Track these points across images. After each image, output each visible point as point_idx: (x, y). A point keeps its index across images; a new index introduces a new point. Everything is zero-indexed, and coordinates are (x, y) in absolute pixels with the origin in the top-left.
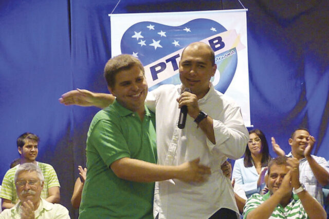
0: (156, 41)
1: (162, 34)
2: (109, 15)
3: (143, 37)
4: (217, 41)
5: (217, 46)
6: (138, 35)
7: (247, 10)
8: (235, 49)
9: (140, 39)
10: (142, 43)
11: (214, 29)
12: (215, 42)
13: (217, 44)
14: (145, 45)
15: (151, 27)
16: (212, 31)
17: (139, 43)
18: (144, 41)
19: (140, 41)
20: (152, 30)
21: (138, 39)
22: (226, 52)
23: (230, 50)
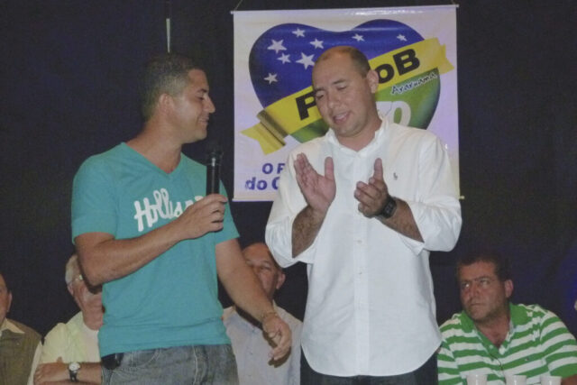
0: (308, 54)
1: (317, 44)
2: (232, 12)
3: (285, 49)
4: (406, 57)
5: (406, 65)
6: (277, 46)
7: (458, 6)
8: (436, 71)
9: (280, 52)
10: (285, 59)
11: (402, 38)
12: (403, 58)
13: (406, 61)
14: (288, 61)
15: (299, 33)
16: (399, 40)
17: (280, 59)
18: (288, 56)
19: (281, 56)
20: (300, 37)
21: (277, 52)
22: (422, 75)
23: (428, 73)
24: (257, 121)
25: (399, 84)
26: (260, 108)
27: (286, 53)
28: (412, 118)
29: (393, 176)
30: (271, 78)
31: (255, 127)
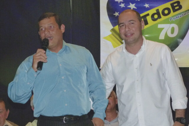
0: (133, 3)
3: (123, 1)
4: (176, 4)
5: (176, 8)
9: (121, 2)
10: (122, 5)
12: (175, 5)
13: (176, 6)
14: (124, 6)
18: (124, 4)
19: (121, 4)
21: (119, 2)
22: (183, 12)
23: (186, 11)
24: (110, 33)
25: (173, 17)
26: (112, 27)
27: (123, 3)
28: (179, 32)
29: (150, 64)
30: (117, 14)
31: (110, 36)
